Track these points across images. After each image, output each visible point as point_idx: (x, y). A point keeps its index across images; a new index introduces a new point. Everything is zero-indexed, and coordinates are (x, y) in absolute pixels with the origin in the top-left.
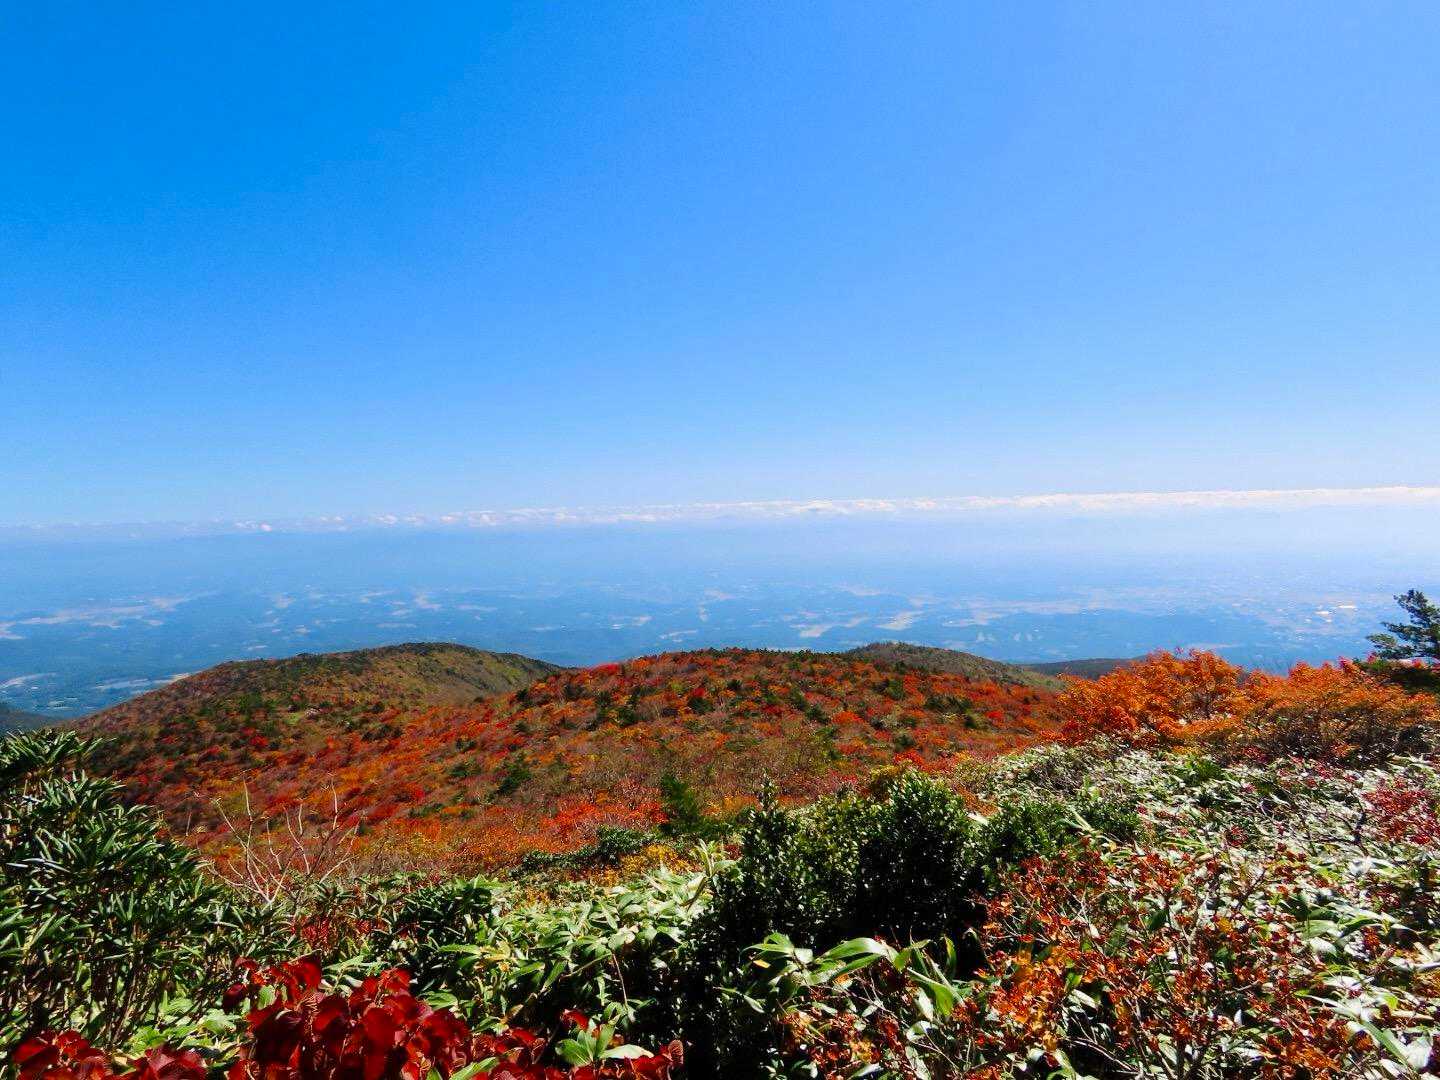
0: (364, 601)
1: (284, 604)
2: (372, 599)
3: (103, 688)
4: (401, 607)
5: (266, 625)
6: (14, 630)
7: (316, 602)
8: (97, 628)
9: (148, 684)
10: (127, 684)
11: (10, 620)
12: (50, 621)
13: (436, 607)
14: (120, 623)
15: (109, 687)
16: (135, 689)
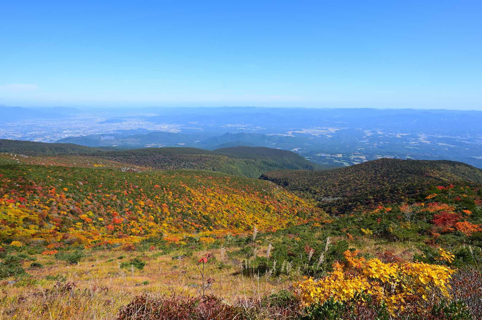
0: (398, 136)
1: (369, 134)
2: (402, 136)
3: (318, 155)
4: (413, 141)
5: (363, 141)
6: (293, 134)
7: (380, 135)
8: (314, 136)
9: (331, 156)
10: (325, 155)
11: (292, 131)
12: (301, 132)
13: (428, 142)
14: (320, 135)
15: (320, 155)
16: (327, 157)
